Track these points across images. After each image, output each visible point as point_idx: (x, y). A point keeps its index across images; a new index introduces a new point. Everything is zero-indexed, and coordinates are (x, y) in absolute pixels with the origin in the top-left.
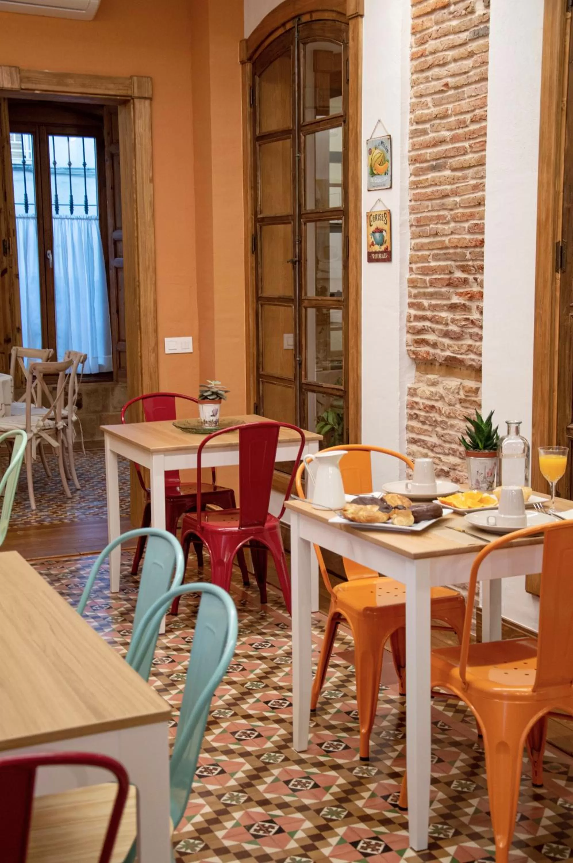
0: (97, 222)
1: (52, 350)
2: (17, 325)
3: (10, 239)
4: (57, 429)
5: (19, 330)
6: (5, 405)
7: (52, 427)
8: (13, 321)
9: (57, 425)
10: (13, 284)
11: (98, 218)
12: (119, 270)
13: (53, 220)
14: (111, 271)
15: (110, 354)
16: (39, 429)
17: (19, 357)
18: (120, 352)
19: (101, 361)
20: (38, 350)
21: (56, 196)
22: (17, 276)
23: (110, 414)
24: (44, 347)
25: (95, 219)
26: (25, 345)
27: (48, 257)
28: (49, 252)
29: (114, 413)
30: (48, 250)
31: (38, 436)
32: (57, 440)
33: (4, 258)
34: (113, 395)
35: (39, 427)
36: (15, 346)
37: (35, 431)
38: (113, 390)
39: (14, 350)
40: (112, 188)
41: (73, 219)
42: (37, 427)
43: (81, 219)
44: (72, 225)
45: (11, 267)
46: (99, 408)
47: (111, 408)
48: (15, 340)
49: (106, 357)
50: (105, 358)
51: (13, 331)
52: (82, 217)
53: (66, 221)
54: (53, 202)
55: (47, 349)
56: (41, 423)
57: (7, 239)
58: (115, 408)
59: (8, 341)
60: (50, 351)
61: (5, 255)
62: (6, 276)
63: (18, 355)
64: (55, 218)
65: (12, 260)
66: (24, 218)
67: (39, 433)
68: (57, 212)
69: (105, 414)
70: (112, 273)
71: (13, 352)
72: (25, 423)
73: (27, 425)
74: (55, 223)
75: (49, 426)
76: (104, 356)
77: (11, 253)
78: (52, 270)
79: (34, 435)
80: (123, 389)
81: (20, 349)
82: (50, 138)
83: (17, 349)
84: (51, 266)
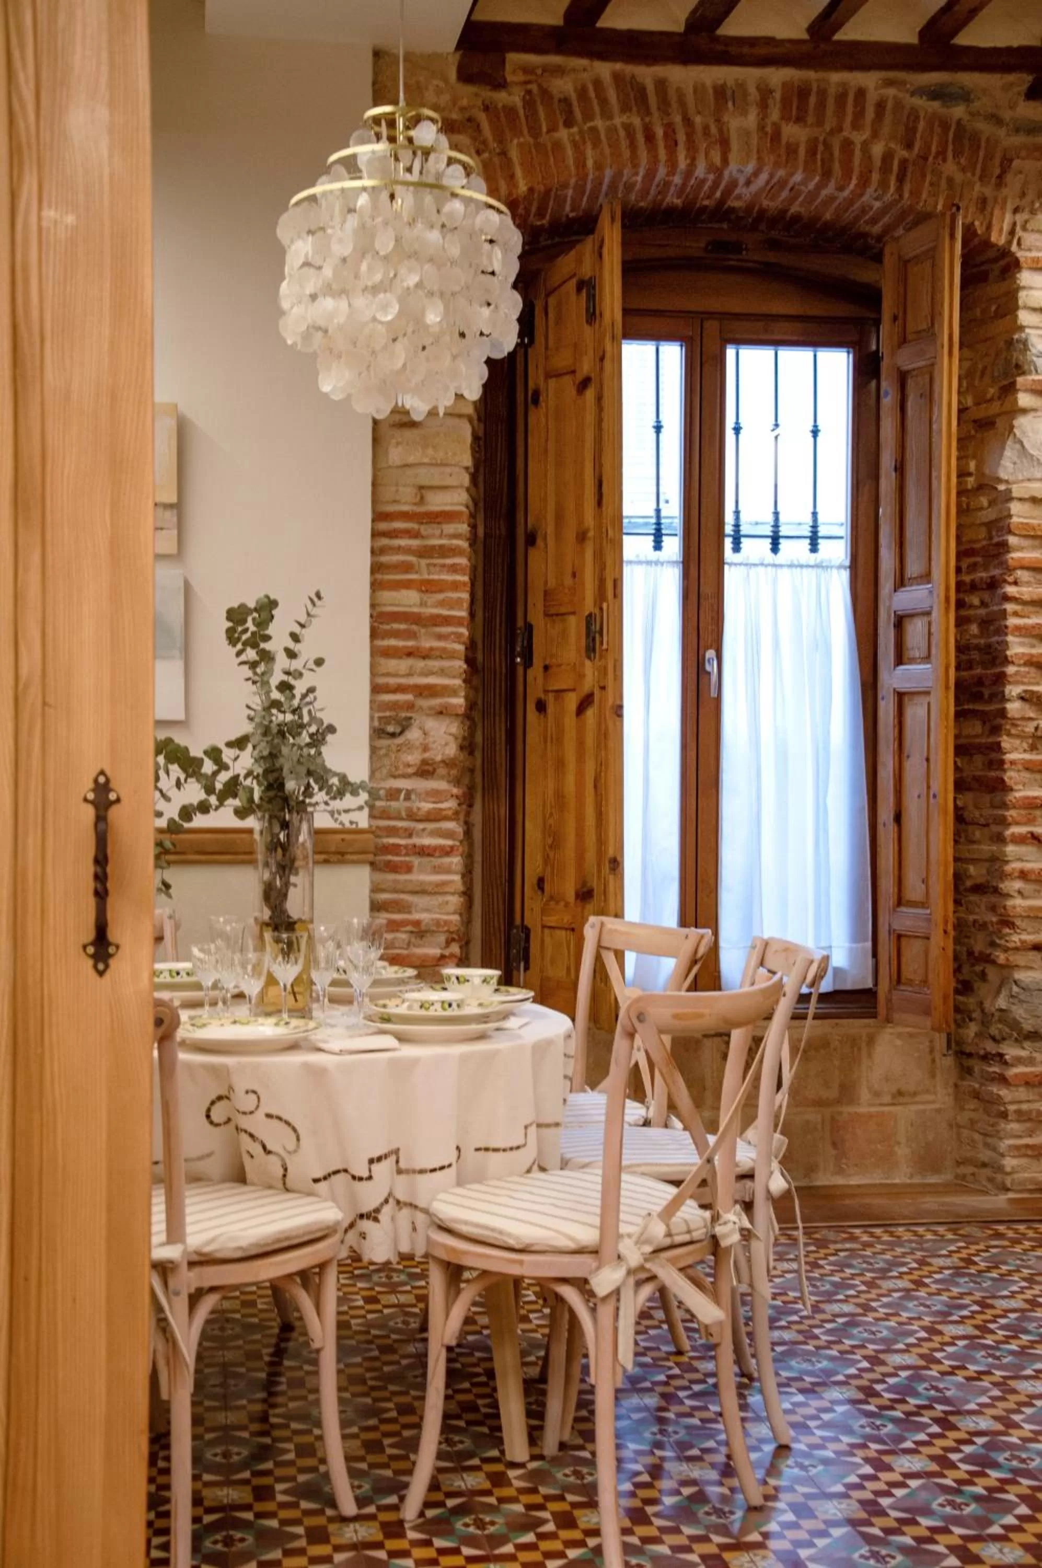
0: (845, 575)
1: (708, 932)
2: (611, 852)
3: (605, 606)
4: (714, 1240)
5: (616, 864)
6: (539, 1126)
7: (696, 1235)
8: (601, 842)
9: (719, 1230)
10: (606, 735)
11: (847, 563)
12: (906, 699)
13: (726, 567)
14: (882, 705)
15: (865, 940)
16: (648, 1249)
17: (608, 949)
18: (899, 937)
19: (839, 959)
20: (667, 931)
21: (737, 513)
22: (618, 710)
23: (863, 1110)
24: (683, 922)
25: (840, 567)
26: (632, 911)
27: (708, 668)
28: (710, 654)
29: (873, 1109)
30: (707, 648)
31: (644, 1275)
32: (715, 1296)
33: (588, 663)
34: (870, 1056)
35: (647, 1242)
36: (602, 912)
37: (634, 1257)
38: (871, 1040)
39: (593, 926)
40: (896, 469)
41: (781, 566)
42: (640, 1242)
43: (801, 566)
44: (775, 581)
45: (603, 688)
46: (832, 1093)
47: (864, 1094)
48: (605, 892)
49: (854, 945)
50: (851, 950)
51: (599, 865)
52: (803, 562)
53: (761, 569)
54: (729, 529)
55: (693, 929)
56: (658, 1230)
57: (597, 611)
58: (877, 1094)
59: (585, 895)
60: (702, 937)
61: (589, 658)
62: (590, 713)
63: (604, 944)
64: (730, 564)
65: (605, 668)
66: (649, 563)
67: (648, 1265)
68: (737, 548)
69: (848, 1109)
70: (886, 709)
71: (590, 933)
72: (597, 1221)
73: (602, 1229)
74: (732, 578)
75: (689, 1232)
76: (847, 945)
77: (605, 646)
78: (717, 702)
79: (630, 1272)
80: (899, 1042)
81: (610, 922)
82: (730, 352)
83: (602, 924)
84: (714, 694)
